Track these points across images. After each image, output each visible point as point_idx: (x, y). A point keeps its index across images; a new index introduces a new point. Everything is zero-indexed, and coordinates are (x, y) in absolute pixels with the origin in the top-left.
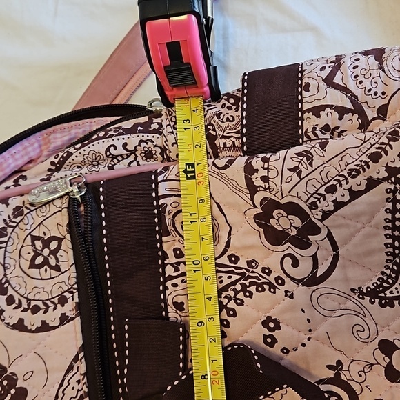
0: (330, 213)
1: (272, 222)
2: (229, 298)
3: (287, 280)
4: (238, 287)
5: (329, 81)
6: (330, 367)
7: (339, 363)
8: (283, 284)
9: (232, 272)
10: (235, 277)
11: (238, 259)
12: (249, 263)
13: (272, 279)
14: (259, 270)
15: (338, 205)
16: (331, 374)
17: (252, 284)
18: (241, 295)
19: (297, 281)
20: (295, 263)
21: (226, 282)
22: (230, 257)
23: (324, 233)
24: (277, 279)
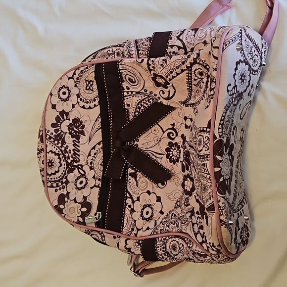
0: (171, 79)
1: (157, 80)
2: (144, 103)
3: (161, 98)
4: (147, 100)
5: (178, 38)
6: (171, 125)
7: (174, 123)
8: (160, 99)
9: (145, 95)
10: (146, 97)
11: (147, 91)
12: (150, 92)
13: (157, 97)
14: (153, 95)
15: (173, 77)
16: (172, 127)
17: (151, 99)
18: (147, 102)
19: (164, 99)
20: (164, 93)
21: (143, 98)
22: (144, 90)
23: (171, 85)
24: (158, 97)
